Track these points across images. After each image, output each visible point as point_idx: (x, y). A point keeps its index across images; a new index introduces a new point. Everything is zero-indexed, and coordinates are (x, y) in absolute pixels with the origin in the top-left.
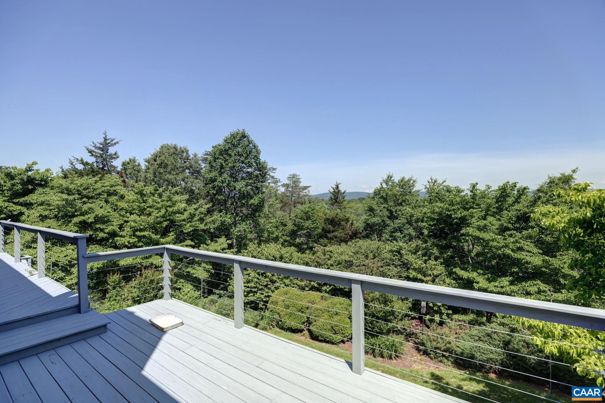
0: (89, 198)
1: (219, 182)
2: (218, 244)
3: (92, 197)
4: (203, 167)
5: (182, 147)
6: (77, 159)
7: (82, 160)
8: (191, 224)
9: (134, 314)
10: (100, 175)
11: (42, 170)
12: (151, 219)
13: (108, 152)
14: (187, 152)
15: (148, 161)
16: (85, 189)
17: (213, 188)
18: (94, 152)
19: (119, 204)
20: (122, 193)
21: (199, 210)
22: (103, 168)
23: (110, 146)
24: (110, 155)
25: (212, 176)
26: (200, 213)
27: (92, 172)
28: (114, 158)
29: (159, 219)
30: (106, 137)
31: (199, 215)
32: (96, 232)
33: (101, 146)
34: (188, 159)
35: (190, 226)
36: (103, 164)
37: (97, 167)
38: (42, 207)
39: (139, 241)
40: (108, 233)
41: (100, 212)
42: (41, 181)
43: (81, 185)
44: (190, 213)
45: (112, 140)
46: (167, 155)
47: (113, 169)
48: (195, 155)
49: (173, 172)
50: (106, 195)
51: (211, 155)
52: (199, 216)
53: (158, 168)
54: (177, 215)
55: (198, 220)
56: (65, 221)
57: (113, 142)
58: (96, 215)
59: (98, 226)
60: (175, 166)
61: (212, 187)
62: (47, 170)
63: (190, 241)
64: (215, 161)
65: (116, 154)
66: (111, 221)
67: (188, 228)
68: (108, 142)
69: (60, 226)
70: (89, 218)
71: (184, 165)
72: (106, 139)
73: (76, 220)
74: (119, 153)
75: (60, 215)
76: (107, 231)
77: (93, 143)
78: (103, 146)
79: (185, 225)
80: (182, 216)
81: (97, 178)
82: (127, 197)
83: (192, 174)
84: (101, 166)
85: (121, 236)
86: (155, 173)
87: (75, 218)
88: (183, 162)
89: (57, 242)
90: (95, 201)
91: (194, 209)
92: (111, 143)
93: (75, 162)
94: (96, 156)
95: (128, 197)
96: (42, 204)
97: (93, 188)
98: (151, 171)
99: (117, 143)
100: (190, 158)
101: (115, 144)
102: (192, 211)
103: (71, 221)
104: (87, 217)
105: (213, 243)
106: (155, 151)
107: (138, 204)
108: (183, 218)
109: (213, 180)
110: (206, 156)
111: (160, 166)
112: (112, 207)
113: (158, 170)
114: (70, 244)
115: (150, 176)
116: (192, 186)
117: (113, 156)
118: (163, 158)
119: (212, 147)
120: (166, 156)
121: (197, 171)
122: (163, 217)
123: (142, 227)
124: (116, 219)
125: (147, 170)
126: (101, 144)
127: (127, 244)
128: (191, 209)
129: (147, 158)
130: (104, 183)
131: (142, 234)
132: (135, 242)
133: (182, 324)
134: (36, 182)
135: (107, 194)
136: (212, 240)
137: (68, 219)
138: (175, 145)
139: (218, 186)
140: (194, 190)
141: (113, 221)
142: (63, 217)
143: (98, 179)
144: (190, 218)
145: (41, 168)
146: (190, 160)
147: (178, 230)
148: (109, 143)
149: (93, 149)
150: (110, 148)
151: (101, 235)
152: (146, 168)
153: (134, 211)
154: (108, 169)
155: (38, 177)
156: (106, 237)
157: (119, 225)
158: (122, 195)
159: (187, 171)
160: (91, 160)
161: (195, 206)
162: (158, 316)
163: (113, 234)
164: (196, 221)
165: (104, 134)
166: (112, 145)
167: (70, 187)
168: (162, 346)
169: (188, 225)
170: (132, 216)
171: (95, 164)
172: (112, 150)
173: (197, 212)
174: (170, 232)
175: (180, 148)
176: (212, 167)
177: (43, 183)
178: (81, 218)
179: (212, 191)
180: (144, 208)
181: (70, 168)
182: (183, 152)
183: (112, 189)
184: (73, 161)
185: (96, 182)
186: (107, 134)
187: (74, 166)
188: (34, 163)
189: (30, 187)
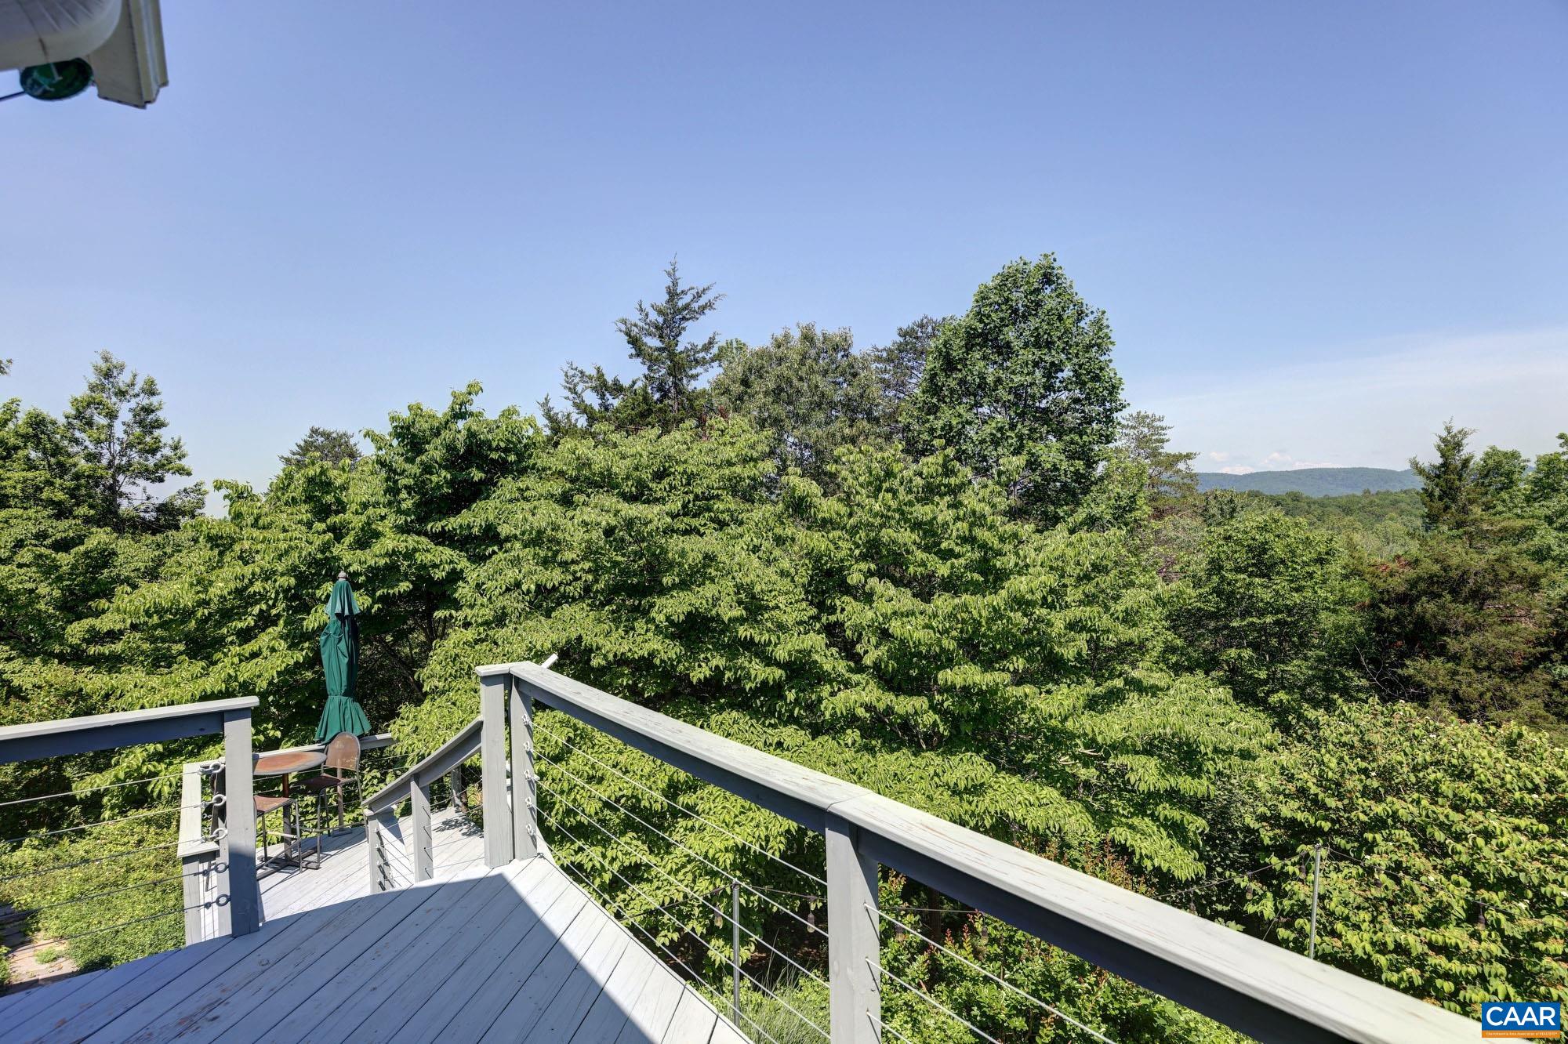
6: (588, 374)
7: (601, 377)
11: (492, 415)
23: (686, 320)
24: (687, 351)
30: (675, 284)
32: (734, 656)
33: (660, 320)
40: (787, 665)
42: (506, 449)
45: (699, 296)
57: (702, 301)
62: (508, 413)
65: (709, 345)
68: (681, 303)
72: (673, 295)
76: (781, 654)
77: (639, 309)
78: (665, 321)
92: (692, 306)
94: (646, 359)
99: (719, 299)
117: (701, 355)
126: (658, 312)
134: (494, 456)
137: (624, 600)
145: (489, 408)
148: (687, 307)
150: (687, 325)
151: (759, 672)
155: (491, 437)
156: (777, 681)
158: (801, 499)
165: (669, 274)
166: (694, 314)
171: (640, 388)
175: (824, 335)
177: (514, 457)
184: (576, 380)
186: (678, 274)
187: (579, 396)
188: (473, 389)
189: (477, 475)
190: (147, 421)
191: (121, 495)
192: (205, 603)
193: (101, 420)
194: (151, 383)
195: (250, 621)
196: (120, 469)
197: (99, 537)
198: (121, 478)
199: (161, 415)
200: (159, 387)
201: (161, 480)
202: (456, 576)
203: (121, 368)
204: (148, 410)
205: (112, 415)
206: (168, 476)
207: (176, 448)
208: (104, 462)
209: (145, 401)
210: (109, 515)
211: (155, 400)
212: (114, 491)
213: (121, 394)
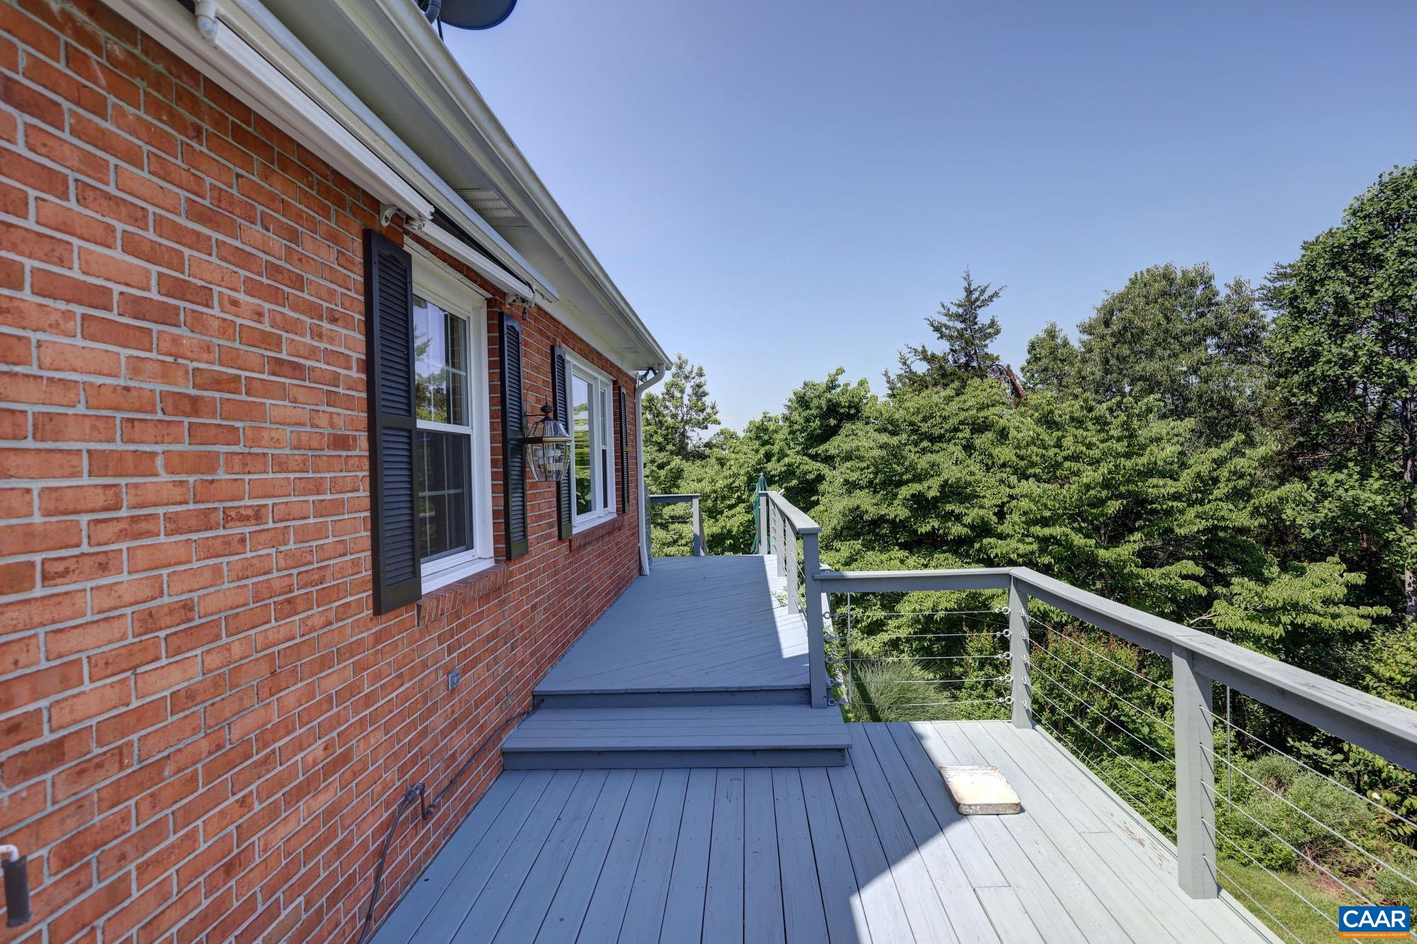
0: (933, 439)
1: (1329, 362)
2: (1307, 583)
3: (941, 438)
4: (1268, 320)
5: (1190, 268)
6: (916, 351)
7: (924, 351)
8: (1200, 509)
9: (923, 742)
10: (956, 384)
12: (1070, 491)
13: (976, 323)
14: (1207, 283)
15: (1088, 329)
16: (925, 420)
17: (1306, 387)
18: (947, 327)
19: (996, 451)
20: (1002, 422)
21: (1230, 466)
22: (967, 365)
23: (980, 307)
24: (980, 329)
25: (1300, 345)
26: (1235, 473)
27: (943, 375)
28: (989, 336)
29: (1092, 492)
30: (969, 285)
31: (1229, 480)
32: (946, 521)
33: (961, 311)
34: (1211, 304)
35: (1195, 517)
36: (966, 355)
37: (955, 362)
38: (849, 464)
39: (1042, 551)
40: (972, 527)
41: (952, 473)
42: (850, 407)
43: (918, 412)
44: (1198, 475)
45: (983, 292)
46: (1140, 302)
47: (988, 363)
48: (1238, 287)
49: (1159, 351)
50: (968, 431)
51: (1295, 276)
52: (1231, 485)
53: (1114, 345)
54: (1154, 481)
55: (1227, 498)
56: (887, 494)
57: (986, 296)
58: (946, 481)
59: (949, 507)
60: (1167, 331)
61: (1301, 384)
62: (861, 384)
63: (1191, 563)
64: (1313, 292)
65: (992, 324)
66: (979, 497)
67: (1190, 523)
68: (974, 298)
69: (877, 504)
70: (929, 488)
71: (1197, 325)
72: (969, 292)
73: (905, 492)
74: (1001, 322)
75: (877, 481)
76: (967, 520)
77: (943, 306)
78: (965, 310)
79: (1182, 512)
80: (1170, 482)
81: (950, 392)
82: (1013, 433)
83: (1228, 348)
84: (963, 360)
85: (1001, 537)
86: (1107, 361)
87: (903, 488)
88: (1193, 315)
89: (875, 541)
90: (944, 445)
91: (1214, 461)
92: (982, 298)
93: (911, 358)
94: (950, 338)
95: (1016, 433)
96: (848, 457)
97: (941, 416)
98: (1096, 356)
99: (996, 294)
100: (1218, 299)
101: (991, 298)
102: (1204, 469)
103: (896, 495)
104: (926, 484)
105: (1288, 577)
106: (1107, 297)
107: (1040, 451)
108: (1172, 490)
109: (1304, 359)
110: (1278, 284)
111: (1120, 337)
112: (982, 461)
113: (1116, 351)
114: (897, 548)
115: (1094, 370)
116: (1226, 387)
118: (1127, 314)
119: (1303, 248)
120: (1136, 307)
121: (1246, 336)
122: (1106, 484)
123: (1047, 514)
124: (989, 492)
125: (1087, 355)
126: (959, 306)
127: (1014, 556)
128: (1202, 461)
129: (1087, 321)
130: (965, 402)
131: (1047, 531)
132: (1032, 553)
133: (1020, 809)
134: (842, 411)
135: (971, 430)
136: (1284, 568)
138: (1167, 267)
139: (1324, 377)
140: (1235, 398)
141: (984, 497)
142: (884, 484)
143: (952, 393)
144: (1200, 492)
145: (850, 380)
146: (1217, 304)
147: (1157, 525)
148: (977, 299)
149: (944, 320)
150: (979, 312)
151: (957, 530)
152: (1083, 350)
153: (1031, 471)
154: (979, 364)
155: (844, 400)
156: (967, 536)
157: (996, 506)
158: (1004, 429)
159: (1211, 341)
160: (940, 347)
161: (1215, 453)
162: (973, 764)
163: (983, 529)
164: (1221, 500)
165: (965, 279)
166: (985, 303)
167: (897, 416)
168: (934, 851)
169: (1191, 513)
170: (1024, 482)
171: (950, 358)
172: (983, 317)
173: (1224, 473)
174: (1131, 531)
175: (1184, 273)
176: (1299, 313)
177: (853, 411)
178: (915, 488)
179: (1302, 398)
180: (1056, 462)
181: (902, 372)
182: (1193, 284)
183: (981, 414)
184: (907, 356)
185: (949, 399)
186: (971, 278)
187: (909, 367)
188: (840, 371)
189: (833, 422)
190: (699, 393)
191: (688, 438)
192: (715, 492)
193: (677, 394)
194: (701, 369)
195: (733, 501)
196: (687, 422)
197: (677, 461)
198: (687, 427)
199: (705, 388)
200: (705, 372)
201: (706, 428)
202: (820, 478)
203: (686, 362)
204: (699, 386)
205: (682, 391)
206: (709, 425)
207: (713, 408)
208: (680, 418)
209: (698, 380)
210: (682, 451)
211: (702, 379)
212: (683, 435)
213: (686, 377)
